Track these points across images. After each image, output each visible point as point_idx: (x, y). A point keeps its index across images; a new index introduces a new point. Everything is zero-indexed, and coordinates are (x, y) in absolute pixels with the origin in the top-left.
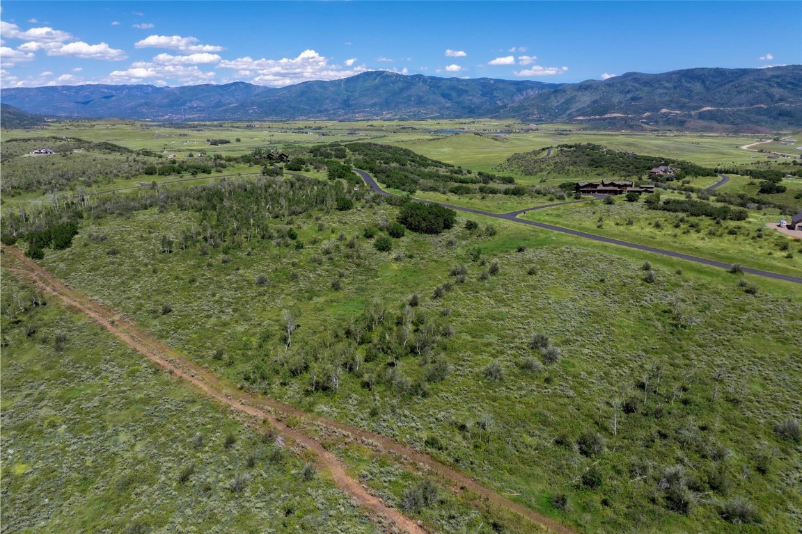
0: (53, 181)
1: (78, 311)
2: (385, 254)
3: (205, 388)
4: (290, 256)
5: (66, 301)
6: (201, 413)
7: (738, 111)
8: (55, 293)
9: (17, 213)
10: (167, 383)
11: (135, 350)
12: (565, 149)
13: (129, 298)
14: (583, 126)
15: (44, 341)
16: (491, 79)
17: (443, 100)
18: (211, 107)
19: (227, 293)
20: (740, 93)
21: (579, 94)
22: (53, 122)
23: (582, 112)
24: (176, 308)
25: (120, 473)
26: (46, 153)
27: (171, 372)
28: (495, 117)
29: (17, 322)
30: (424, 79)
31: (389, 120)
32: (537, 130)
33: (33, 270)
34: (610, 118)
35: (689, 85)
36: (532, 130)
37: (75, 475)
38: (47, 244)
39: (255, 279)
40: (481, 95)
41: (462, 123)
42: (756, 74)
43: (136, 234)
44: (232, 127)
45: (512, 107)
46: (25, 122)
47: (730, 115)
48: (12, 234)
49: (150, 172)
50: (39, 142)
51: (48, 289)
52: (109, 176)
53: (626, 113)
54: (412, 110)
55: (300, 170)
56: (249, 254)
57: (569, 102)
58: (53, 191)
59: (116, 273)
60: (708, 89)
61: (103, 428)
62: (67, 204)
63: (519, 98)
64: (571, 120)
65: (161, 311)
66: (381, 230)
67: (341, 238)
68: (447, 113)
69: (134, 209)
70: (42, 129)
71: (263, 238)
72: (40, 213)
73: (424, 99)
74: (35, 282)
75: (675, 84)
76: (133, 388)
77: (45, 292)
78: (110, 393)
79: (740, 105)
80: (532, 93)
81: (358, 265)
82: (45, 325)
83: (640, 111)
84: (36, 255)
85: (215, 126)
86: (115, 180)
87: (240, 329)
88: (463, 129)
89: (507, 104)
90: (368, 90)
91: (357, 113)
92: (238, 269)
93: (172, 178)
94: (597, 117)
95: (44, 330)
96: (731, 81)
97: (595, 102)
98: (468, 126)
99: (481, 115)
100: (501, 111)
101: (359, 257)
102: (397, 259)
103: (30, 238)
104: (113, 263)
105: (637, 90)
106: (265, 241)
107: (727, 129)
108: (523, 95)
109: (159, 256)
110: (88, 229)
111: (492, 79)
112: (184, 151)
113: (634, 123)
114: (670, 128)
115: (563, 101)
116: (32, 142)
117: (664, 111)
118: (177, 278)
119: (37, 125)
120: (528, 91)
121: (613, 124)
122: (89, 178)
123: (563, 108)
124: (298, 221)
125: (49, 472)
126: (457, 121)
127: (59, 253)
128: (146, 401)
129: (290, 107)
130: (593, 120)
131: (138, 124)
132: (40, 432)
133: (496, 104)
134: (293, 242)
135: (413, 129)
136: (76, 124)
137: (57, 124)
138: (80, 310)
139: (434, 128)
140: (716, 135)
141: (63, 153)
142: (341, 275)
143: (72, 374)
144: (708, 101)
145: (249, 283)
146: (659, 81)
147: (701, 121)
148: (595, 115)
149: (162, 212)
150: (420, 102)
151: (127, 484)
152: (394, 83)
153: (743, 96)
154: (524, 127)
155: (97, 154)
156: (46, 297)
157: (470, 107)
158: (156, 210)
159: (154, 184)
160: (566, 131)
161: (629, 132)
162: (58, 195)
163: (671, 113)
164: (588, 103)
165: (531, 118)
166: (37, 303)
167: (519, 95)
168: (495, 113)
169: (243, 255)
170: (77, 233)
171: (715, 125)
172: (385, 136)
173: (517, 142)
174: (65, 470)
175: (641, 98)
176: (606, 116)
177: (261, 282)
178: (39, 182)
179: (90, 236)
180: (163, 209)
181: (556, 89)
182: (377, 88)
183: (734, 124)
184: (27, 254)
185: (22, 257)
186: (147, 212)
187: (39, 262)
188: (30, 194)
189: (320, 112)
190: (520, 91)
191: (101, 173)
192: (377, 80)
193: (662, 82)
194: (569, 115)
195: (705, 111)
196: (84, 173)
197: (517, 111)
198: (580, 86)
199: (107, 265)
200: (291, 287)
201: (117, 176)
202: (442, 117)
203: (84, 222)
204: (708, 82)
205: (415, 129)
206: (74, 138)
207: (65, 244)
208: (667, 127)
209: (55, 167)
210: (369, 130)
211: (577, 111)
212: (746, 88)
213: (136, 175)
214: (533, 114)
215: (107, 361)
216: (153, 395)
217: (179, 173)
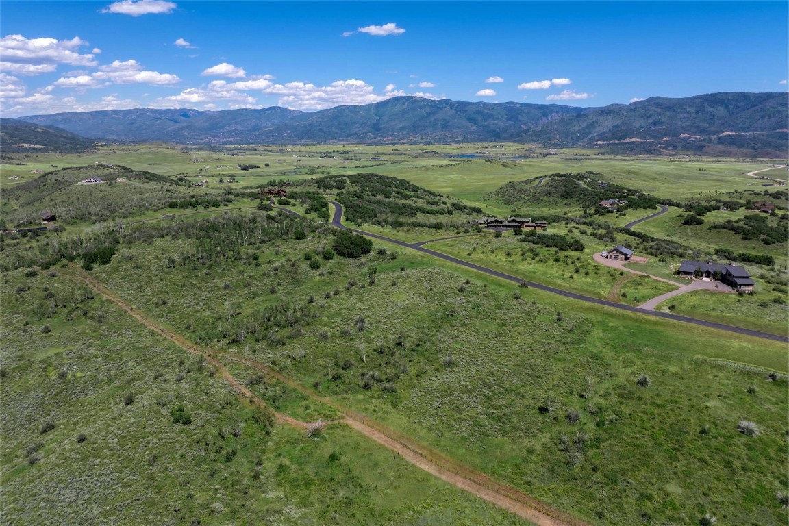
0: (101, 213)
1: (112, 302)
2: (315, 271)
3: (177, 343)
4: (251, 271)
5: (105, 297)
6: (172, 354)
7: (760, 135)
8: (99, 292)
9: (75, 238)
10: (157, 340)
11: (142, 324)
12: (556, 178)
13: (143, 296)
14: (602, 150)
15: (92, 318)
16: (517, 103)
17: (468, 124)
18: (248, 131)
19: (203, 294)
20: (762, 117)
21: (602, 118)
22: (102, 146)
23: (602, 137)
24: (170, 302)
25: (127, 378)
26: (96, 181)
27: (160, 335)
28: (518, 141)
29: (77, 308)
30: (451, 103)
31: (415, 143)
32: (556, 154)
33: (86, 278)
34: (628, 143)
35: (711, 110)
36: (551, 154)
37: (106, 378)
38: (95, 261)
39: (222, 285)
40: (507, 119)
41: (485, 147)
42: (781, 98)
43: (154, 255)
44: (266, 150)
45: (535, 132)
46: (78, 146)
47: (750, 140)
48: (73, 253)
49: (173, 206)
50: (90, 170)
51: (95, 289)
52: (142, 209)
53: (645, 138)
54: (438, 134)
55: (288, 205)
56: (224, 270)
57: (591, 126)
58: (100, 222)
59: (137, 280)
60: (731, 113)
61: (121, 359)
62: (110, 231)
63: (544, 121)
64: (590, 145)
65: (161, 303)
66: (318, 254)
67: (288, 260)
68: (472, 136)
69: (155, 237)
70: (93, 152)
71: (235, 259)
72: (91, 239)
73: (450, 123)
74: (87, 285)
75: (699, 109)
76: (139, 342)
77: (93, 291)
78: (126, 344)
79: (762, 129)
80: (557, 117)
81: (293, 278)
82: (92, 310)
83: (660, 135)
84: (88, 268)
85: (249, 149)
86: (146, 212)
87: (205, 314)
88: (484, 153)
89: (531, 128)
90: (397, 114)
91: (386, 137)
92: (214, 279)
93: (189, 211)
94: (616, 142)
95: (92, 312)
96: (755, 106)
97: (617, 126)
98: (490, 150)
99: (505, 139)
100: (524, 135)
101: (295, 273)
102: (321, 275)
103: (84, 257)
104: (136, 274)
105: (659, 114)
106: (236, 261)
107: (746, 154)
108: (547, 118)
109: (166, 270)
110: (122, 251)
111: (519, 103)
112: (216, 175)
113: (652, 148)
114: (688, 153)
115: (585, 125)
116: (84, 170)
117: (683, 135)
118: (174, 284)
119: (87, 149)
120: (553, 115)
121: (632, 149)
122: (127, 210)
123: (584, 133)
124: (264, 247)
125: (93, 377)
126: (480, 144)
127: (102, 267)
128: (145, 348)
129: (322, 131)
130: (612, 144)
131: (179, 147)
132: (89, 359)
133: (521, 128)
134: (254, 262)
135: (435, 153)
136: (122, 147)
137: (106, 148)
138: (113, 302)
139: (455, 152)
140: (733, 160)
141: (109, 182)
142: (279, 284)
143: (106, 335)
144: (730, 125)
145: (219, 289)
146: (681, 106)
147: (720, 146)
148: (614, 140)
149: (173, 239)
150: (446, 125)
151: (130, 381)
152: (422, 107)
153: (766, 120)
154: (544, 151)
155: (137, 184)
156: (94, 294)
157: (495, 131)
158: (169, 237)
159: (174, 216)
160: (584, 155)
161: (646, 157)
162: (104, 224)
163: (690, 138)
164: (610, 127)
165: (552, 142)
166: (88, 297)
167: (544, 119)
168: (517, 137)
169: (219, 270)
170: (114, 254)
171: (734, 149)
172: (406, 161)
173: (526, 168)
174: (101, 375)
175: (662, 122)
176: (627, 140)
177: (226, 287)
178: (90, 213)
179: (123, 256)
180: (174, 237)
181: (580, 113)
182: (405, 112)
183: (755, 149)
184: (83, 268)
185: (80, 269)
186: (163, 239)
187: (90, 272)
188: (84, 224)
189: (350, 135)
190: (544, 115)
191: (136, 206)
192: (406, 105)
193: (684, 107)
194: (590, 139)
195: (725, 136)
196: (123, 206)
197: (539, 135)
198: (603, 111)
199: (132, 275)
200: (245, 291)
201: (147, 209)
202: (467, 141)
203: (120, 246)
204: (731, 107)
205: (437, 153)
206: (119, 166)
207: (106, 261)
208: (684, 152)
209: (102, 194)
210: (393, 154)
211: (599, 135)
212: (768, 112)
213: (162, 208)
214: (554, 138)
215: (126, 329)
216: (148, 345)
217: (194, 206)
